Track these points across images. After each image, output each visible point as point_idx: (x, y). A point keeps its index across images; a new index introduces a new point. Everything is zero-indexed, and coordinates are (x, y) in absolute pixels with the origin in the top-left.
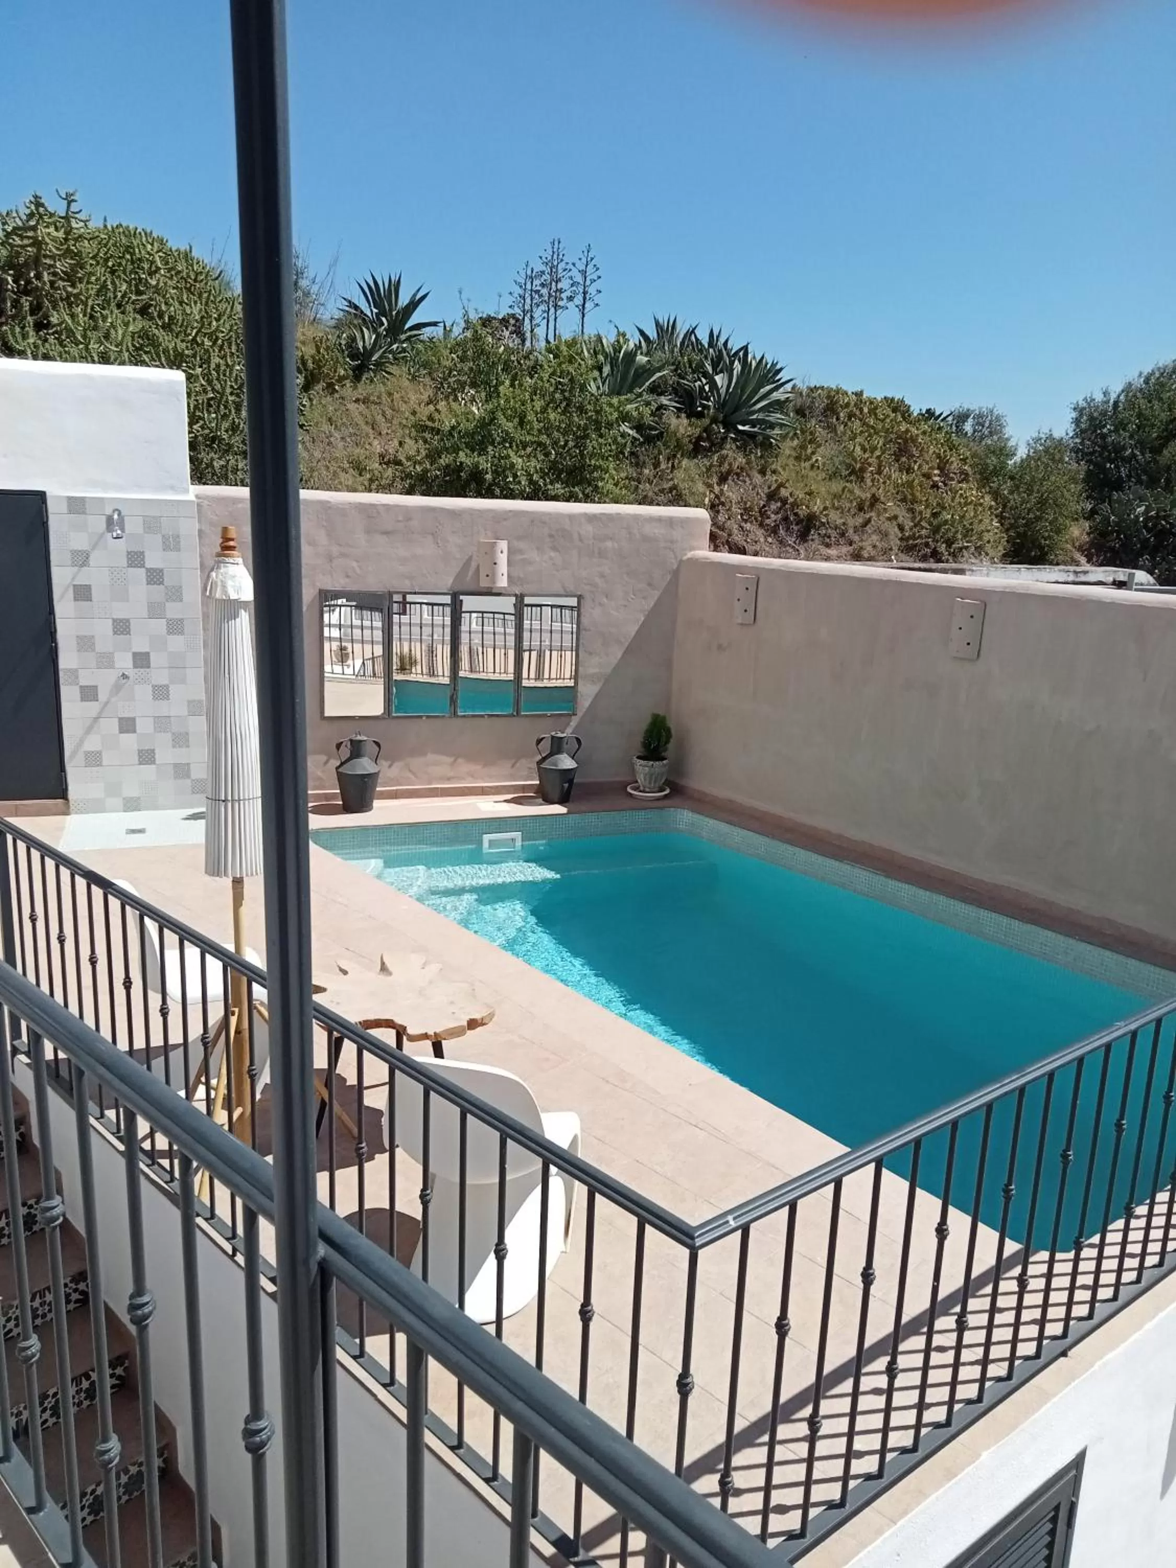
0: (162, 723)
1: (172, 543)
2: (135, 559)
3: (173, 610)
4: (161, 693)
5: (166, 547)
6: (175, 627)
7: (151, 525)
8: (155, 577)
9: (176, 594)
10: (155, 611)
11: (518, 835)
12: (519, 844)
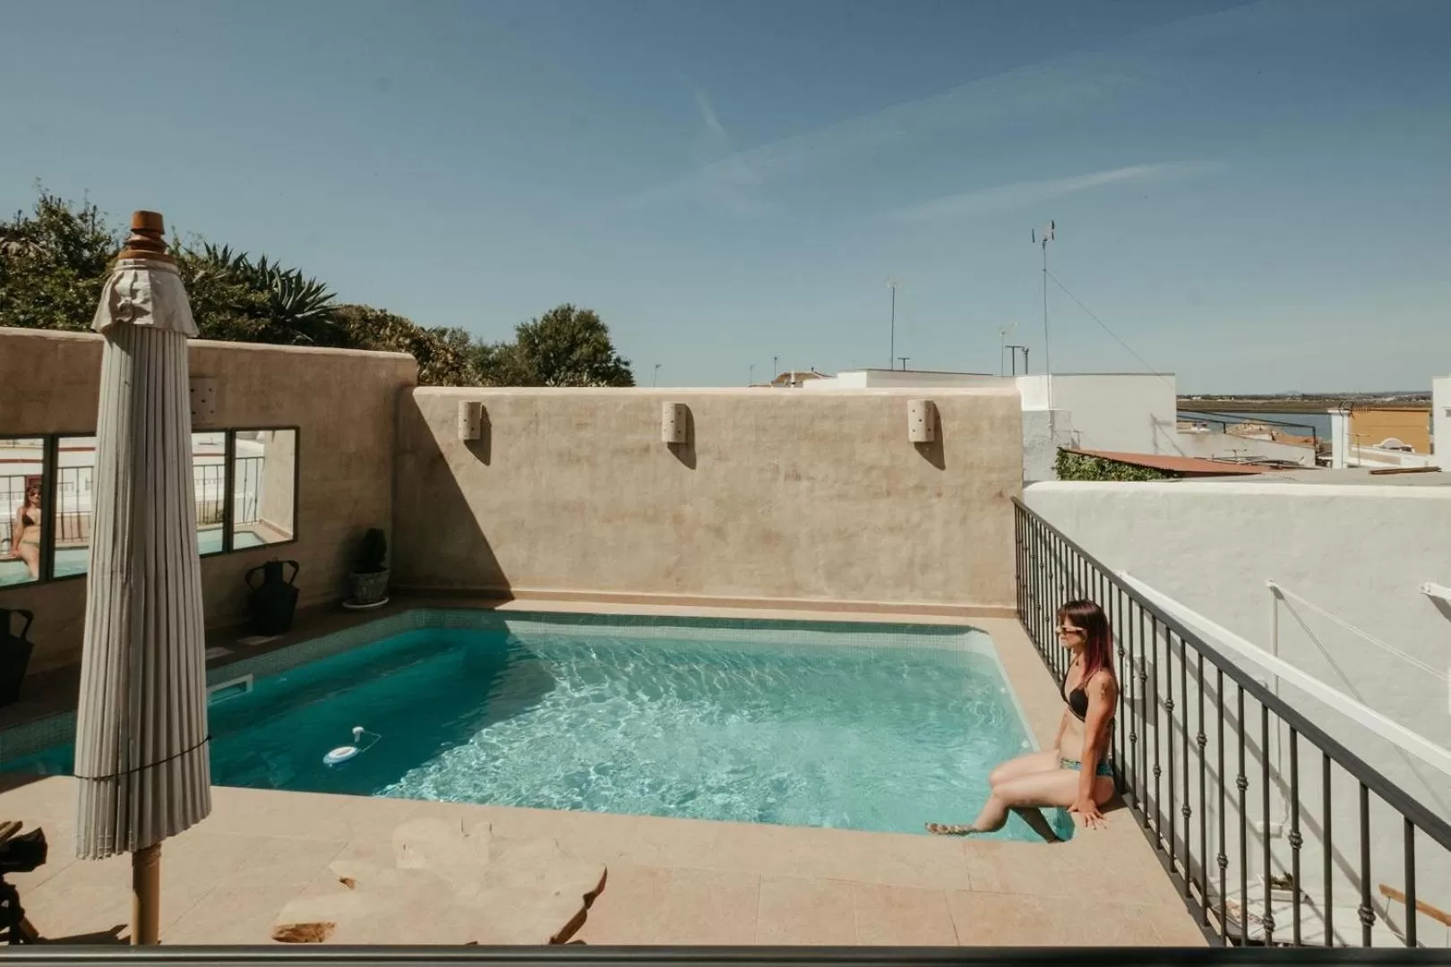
11: (248, 678)
12: (250, 688)
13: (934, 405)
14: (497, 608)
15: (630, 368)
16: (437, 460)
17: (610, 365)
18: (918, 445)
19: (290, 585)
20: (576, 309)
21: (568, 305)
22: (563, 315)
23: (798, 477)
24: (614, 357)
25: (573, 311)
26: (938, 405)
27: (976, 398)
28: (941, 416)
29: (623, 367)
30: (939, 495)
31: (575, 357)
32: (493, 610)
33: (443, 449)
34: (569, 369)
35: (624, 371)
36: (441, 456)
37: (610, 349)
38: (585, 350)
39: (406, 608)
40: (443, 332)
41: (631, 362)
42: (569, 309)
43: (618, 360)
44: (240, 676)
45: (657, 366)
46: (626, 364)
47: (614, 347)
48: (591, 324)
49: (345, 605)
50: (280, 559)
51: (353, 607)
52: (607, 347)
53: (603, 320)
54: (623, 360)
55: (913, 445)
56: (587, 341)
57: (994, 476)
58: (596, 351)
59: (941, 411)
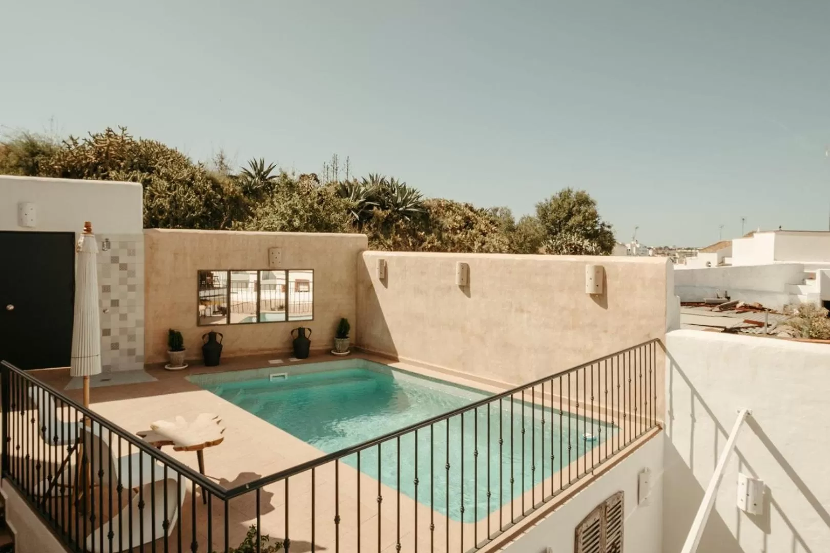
0: (123, 331)
1: (132, 253)
2: (114, 260)
3: (131, 281)
4: (123, 317)
5: (129, 254)
6: (132, 288)
7: (123, 245)
8: (123, 267)
9: (132, 274)
10: (122, 282)
11: (286, 374)
12: (286, 377)
13: (604, 268)
14: (389, 365)
15: (611, 230)
16: (370, 287)
17: (597, 228)
18: (592, 296)
19: (308, 339)
20: (573, 190)
21: (568, 188)
22: (565, 195)
23: (522, 311)
24: (600, 222)
25: (572, 192)
26: (606, 269)
27: (633, 264)
28: (607, 276)
29: (606, 229)
30: (606, 331)
31: (570, 223)
32: (386, 365)
33: (373, 282)
34: (567, 230)
35: (608, 232)
36: (372, 285)
37: (597, 217)
38: (578, 218)
39: (354, 358)
40: (496, 210)
41: (612, 225)
42: (569, 191)
43: (603, 224)
44: (282, 372)
45: (637, 228)
46: (609, 227)
47: (600, 215)
48: (584, 201)
49: (332, 352)
50: (304, 327)
51: (335, 353)
52: (594, 215)
53: (592, 197)
54: (606, 224)
55: (589, 295)
56: (579, 212)
57: (643, 322)
58: (585, 219)
59: (607, 273)
